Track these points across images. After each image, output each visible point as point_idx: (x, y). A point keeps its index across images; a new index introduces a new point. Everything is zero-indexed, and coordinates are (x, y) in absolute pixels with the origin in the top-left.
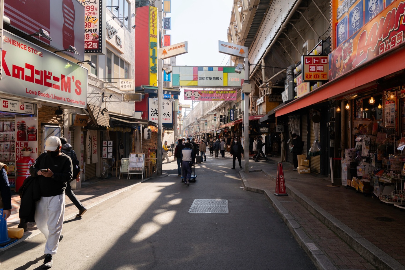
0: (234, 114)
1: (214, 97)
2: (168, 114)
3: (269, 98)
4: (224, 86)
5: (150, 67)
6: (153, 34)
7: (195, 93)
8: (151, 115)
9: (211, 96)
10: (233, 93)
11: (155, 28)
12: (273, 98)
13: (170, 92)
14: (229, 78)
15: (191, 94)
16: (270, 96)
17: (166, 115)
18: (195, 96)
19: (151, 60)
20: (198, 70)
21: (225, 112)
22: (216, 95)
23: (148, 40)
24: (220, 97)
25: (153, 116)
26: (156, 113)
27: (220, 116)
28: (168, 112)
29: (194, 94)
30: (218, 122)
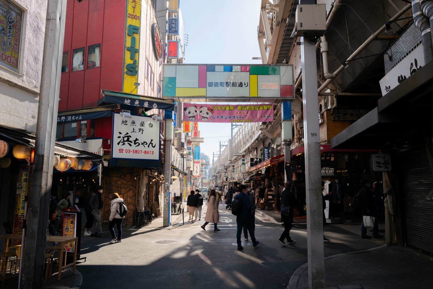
0: (268, 153)
1: (234, 117)
2: (150, 143)
3: (332, 114)
4: (251, 96)
5: (126, 65)
6: (133, 13)
7: (201, 109)
8: (118, 144)
9: (229, 114)
10: (266, 109)
11: (137, 5)
12: (339, 115)
13: (155, 104)
14: (261, 83)
15: (196, 111)
16: (333, 111)
17: (147, 144)
18: (201, 114)
19: (128, 55)
20: (208, 71)
21: (257, 154)
22: (239, 113)
23: (124, 21)
24: (245, 116)
25: (121, 146)
26: (128, 140)
27: (251, 159)
28: (152, 140)
29: (201, 112)
30: (249, 167)
